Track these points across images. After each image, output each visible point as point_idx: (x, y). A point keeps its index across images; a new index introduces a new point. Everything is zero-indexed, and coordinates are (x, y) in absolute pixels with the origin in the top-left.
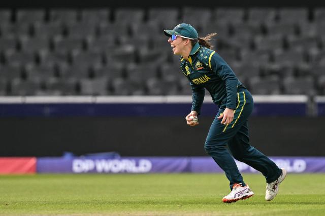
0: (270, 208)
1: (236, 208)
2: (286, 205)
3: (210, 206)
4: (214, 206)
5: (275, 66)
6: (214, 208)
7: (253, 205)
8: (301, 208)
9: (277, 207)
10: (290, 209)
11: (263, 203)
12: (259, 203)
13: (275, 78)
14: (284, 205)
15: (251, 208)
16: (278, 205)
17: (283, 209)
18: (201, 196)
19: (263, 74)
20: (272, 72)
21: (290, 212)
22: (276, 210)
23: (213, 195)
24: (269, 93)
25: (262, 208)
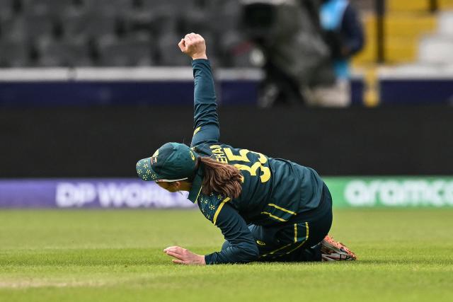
0: (135, 271)
1: (75, 272)
2: (164, 266)
3: (27, 268)
4: (35, 268)
5: (145, 15)
6: (35, 271)
7: (106, 267)
8: (191, 272)
9: (148, 269)
10: (173, 273)
11: (122, 263)
12: (116, 263)
13: (143, 37)
14: (161, 267)
15: (102, 272)
16: (150, 267)
17: (159, 274)
18: (10, 250)
19: (121, 29)
20: (139, 26)
21: (172, 279)
22: (146, 275)
23: (32, 249)
24: (133, 63)
25: (122, 271)
